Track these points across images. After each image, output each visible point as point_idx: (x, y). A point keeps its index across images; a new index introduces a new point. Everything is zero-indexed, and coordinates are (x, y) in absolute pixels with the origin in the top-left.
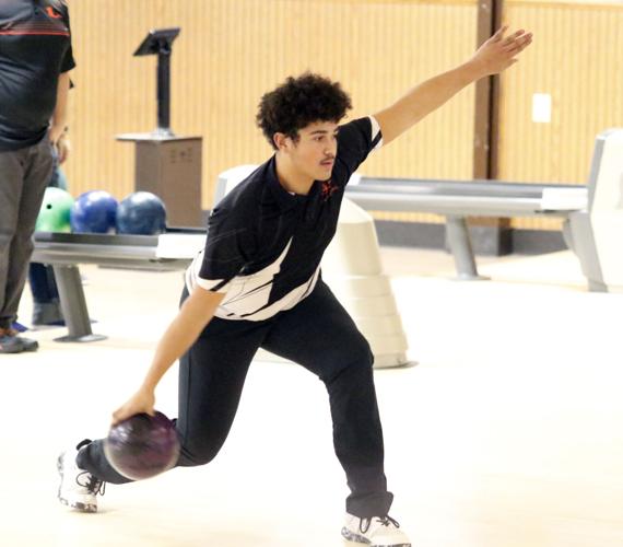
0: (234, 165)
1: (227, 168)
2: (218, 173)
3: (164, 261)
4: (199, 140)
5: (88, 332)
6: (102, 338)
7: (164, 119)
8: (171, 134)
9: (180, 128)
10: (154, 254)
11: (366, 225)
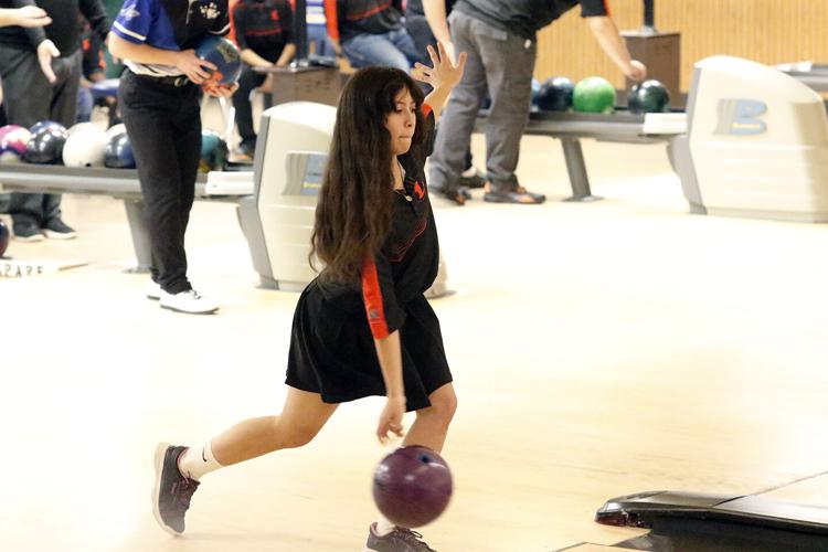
0: (707, 56)
1: (701, 58)
2: (695, 62)
3: (650, 135)
4: (677, 36)
5: (587, 192)
6: (598, 199)
7: (649, 18)
8: (655, 30)
9: (663, 26)
10: (641, 129)
11: (816, 104)
